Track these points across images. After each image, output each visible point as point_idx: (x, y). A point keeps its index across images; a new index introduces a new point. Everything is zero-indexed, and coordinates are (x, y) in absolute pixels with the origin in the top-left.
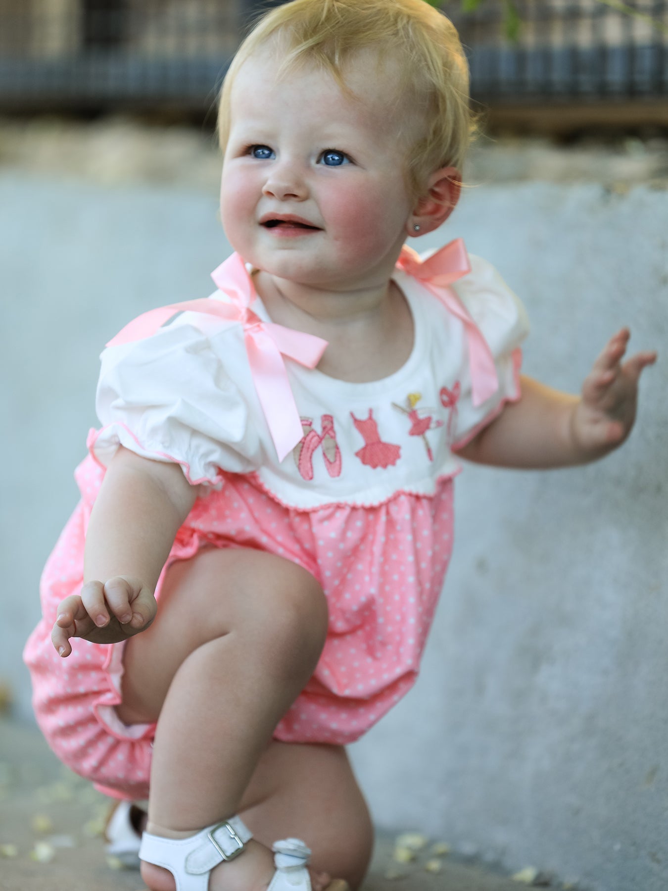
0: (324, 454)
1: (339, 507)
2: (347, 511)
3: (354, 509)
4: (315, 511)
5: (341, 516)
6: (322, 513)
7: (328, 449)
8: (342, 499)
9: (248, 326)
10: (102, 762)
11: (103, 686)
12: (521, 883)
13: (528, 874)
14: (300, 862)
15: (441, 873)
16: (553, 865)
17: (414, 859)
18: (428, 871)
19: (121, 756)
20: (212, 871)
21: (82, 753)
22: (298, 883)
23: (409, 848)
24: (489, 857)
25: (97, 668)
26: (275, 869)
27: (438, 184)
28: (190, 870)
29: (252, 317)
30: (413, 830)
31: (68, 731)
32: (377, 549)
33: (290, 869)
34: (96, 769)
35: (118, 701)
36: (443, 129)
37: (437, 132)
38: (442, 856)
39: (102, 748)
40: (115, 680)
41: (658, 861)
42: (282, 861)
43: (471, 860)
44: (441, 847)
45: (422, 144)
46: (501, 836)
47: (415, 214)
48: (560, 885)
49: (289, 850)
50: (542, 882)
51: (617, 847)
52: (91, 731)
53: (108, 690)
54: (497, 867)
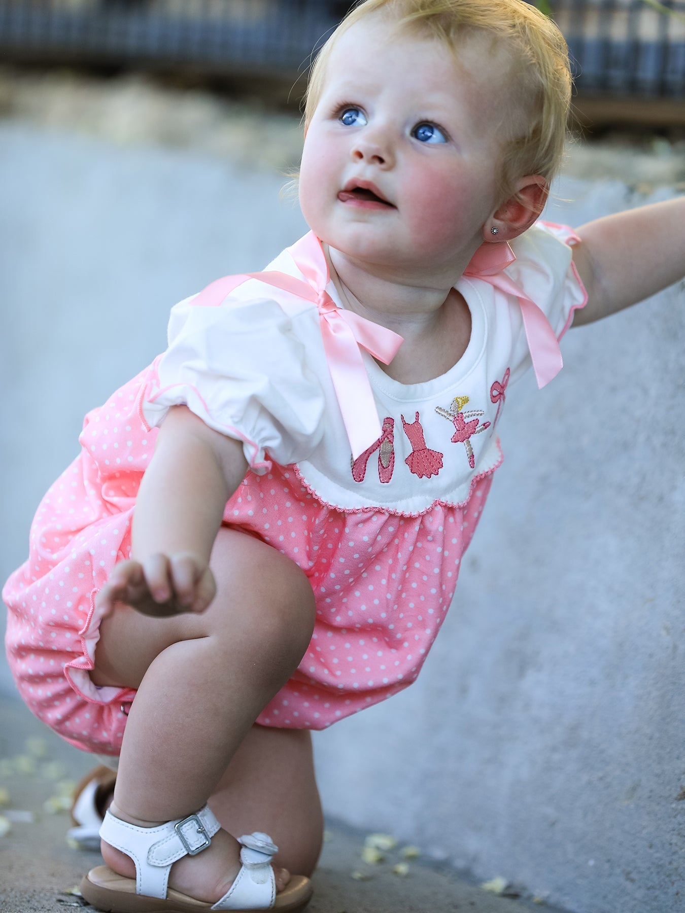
0: (379, 458)
1: (379, 512)
2: (384, 518)
3: (392, 516)
4: (354, 513)
5: (378, 521)
6: (360, 516)
7: (384, 453)
8: (385, 505)
9: (324, 310)
10: (67, 717)
11: (77, 648)
12: (491, 892)
13: (498, 884)
14: (267, 859)
15: (408, 876)
16: (524, 877)
17: (381, 861)
18: (396, 873)
19: (87, 715)
20: (175, 865)
21: (48, 703)
22: (263, 882)
23: (378, 848)
24: (460, 863)
25: (75, 629)
26: (241, 865)
27: (523, 191)
28: (153, 861)
29: (328, 302)
30: (383, 831)
31: (37, 679)
32: (402, 556)
33: (256, 866)
34: (60, 722)
35: (90, 667)
36: (543, 130)
37: (537, 132)
38: (412, 859)
39: (69, 704)
40: (90, 647)
41: (632, 880)
42: (247, 857)
43: (440, 866)
44: (411, 850)
45: (520, 142)
46: (473, 844)
47: (496, 216)
48: (530, 897)
49: (257, 846)
50: (512, 894)
51: (591, 863)
52: (58, 686)
53: (81, 654)
54: (467, 875)
